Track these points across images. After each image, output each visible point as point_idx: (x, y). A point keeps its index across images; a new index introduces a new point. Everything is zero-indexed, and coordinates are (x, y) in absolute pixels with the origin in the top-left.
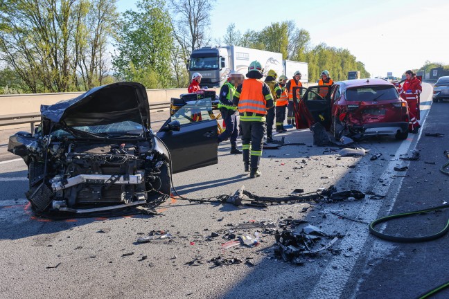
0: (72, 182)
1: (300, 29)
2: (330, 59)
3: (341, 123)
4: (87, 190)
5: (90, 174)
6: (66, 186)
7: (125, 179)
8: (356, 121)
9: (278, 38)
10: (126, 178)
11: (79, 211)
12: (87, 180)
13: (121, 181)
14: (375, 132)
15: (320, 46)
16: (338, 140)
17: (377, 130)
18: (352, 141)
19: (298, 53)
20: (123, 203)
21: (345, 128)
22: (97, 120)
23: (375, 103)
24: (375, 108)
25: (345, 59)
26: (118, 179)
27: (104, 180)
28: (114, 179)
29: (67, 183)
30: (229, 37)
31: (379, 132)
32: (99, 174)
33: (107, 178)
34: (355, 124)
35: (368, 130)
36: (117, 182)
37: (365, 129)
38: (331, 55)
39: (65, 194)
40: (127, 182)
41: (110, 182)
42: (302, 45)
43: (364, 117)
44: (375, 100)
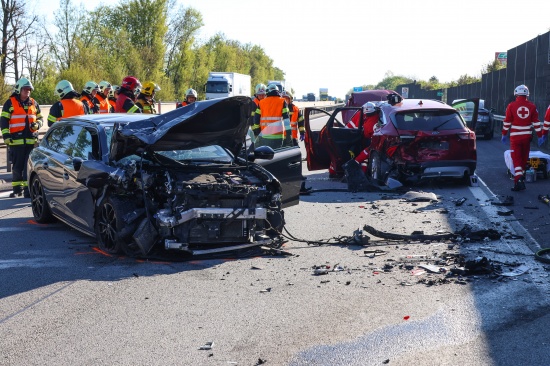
0: (185, 216)
1: (186, 7)
2: (233, 62)
3: (388, 160)
4: (198, 227)
5: (204, 207)
6: (180, 221)
7: (250, 213)
8: (410, 158)
9: (149, 20)
10: (252, 211)
11: (196, 253)
12: (202, 215)
13: (246, 215)
14: (437, 173)
15: (217, 39)
16: (383, 184)
17: (439, 170)
18: (401, 185)
19: (183, 48)
20: (249, 242)
21: (394, 167)
22: (182, 143)
23: (435, 133)
24: (436, 140)
25: (257, 63)
26: (241, 213)
27: (223, 215)
28: (236, 213)
29: (180, 217)
30: (63, 14)
31: (442, 173)
32: (216, 207)
33: (227, 212)
34: (408, 162)
35: (427, 170)
36: (240, 217)
37: (424, 168)
38: (234, 55)
39: (176, 233)
40: (251, 216)
41: (231, 216)
42: (188, 34)
43: (420, 153)
44: (435, 129)
